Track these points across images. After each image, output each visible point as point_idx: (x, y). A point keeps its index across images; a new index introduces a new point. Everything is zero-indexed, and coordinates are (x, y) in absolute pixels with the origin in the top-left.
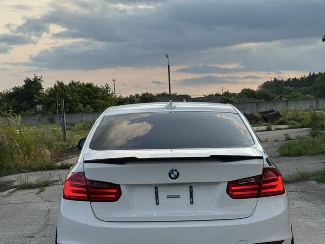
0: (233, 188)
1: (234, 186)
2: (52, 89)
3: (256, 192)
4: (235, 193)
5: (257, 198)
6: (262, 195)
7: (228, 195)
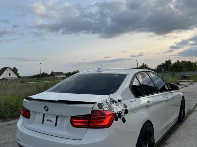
0: (74, 120)
1: (75, 119)
2: (174, 63)
3: (87, 124)
4: (75, 124)
5: (87, 129)
6: (90, 127)
7: (70, 124)
